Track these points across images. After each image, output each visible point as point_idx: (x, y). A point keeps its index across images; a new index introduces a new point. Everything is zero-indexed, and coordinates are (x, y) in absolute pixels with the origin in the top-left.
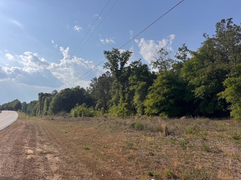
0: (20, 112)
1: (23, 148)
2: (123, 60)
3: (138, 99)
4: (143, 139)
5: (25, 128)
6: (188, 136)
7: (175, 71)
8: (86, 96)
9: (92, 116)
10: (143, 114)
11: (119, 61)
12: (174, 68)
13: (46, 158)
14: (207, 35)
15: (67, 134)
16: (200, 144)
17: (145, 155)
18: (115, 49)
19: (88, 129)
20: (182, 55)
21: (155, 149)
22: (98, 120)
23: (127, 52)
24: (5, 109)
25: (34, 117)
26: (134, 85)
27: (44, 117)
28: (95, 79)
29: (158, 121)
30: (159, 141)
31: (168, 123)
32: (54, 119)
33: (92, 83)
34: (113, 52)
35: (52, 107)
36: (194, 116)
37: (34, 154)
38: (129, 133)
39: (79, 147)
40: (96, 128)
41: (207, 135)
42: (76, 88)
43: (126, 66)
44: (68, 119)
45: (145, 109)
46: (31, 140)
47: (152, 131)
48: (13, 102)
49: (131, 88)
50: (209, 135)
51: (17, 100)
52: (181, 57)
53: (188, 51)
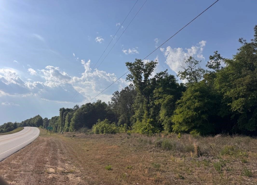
0: (41, 128)
1: (44, 166)
2: (147, 71)
3: (165, 115)
4: (171, 160)
5: (47, 145)
6: (225, 158)
7: (206, 82)
8: (108, 111)
9: (114, 132)
10: (171, 131)
11: (143, 73)
12: (206, 79)
13: (68, 178)
14: (244, 41)
15: (88, 153)
16: (240, 167)
17: (174, 178)
18: (137, 60)
19: (110, 147)
20: (214, 64)
21: (185, 172)
22: (121, 137)
23: (151, 63)
24: (27, 125)
25: (55, 134)
26: (159, 99)
27: (66, 134)
28: (117, 93)
29: (188, 140)
30: (190, 163)
31: (200, 142)
32: (75, 136)
33: (113, 97)
34: (135, 63)
35: (73, 123)
36: (231, 134)
37: (56, 173)
38: (155, 153)
39: (101, 167)
40: (118, 146)
41: (248, 157)
42: (97, 103)
43: (150, 77)
44: (90, 136)
45: (173, 126)
46: (53, 159)
47: (181, 151)
48: (35, 118)
49: (156, 103)
50: (250, 157)
51: (39, 116)
52: (214, 66)
53: (222, 59)
